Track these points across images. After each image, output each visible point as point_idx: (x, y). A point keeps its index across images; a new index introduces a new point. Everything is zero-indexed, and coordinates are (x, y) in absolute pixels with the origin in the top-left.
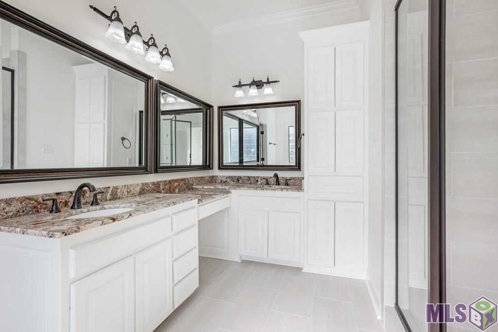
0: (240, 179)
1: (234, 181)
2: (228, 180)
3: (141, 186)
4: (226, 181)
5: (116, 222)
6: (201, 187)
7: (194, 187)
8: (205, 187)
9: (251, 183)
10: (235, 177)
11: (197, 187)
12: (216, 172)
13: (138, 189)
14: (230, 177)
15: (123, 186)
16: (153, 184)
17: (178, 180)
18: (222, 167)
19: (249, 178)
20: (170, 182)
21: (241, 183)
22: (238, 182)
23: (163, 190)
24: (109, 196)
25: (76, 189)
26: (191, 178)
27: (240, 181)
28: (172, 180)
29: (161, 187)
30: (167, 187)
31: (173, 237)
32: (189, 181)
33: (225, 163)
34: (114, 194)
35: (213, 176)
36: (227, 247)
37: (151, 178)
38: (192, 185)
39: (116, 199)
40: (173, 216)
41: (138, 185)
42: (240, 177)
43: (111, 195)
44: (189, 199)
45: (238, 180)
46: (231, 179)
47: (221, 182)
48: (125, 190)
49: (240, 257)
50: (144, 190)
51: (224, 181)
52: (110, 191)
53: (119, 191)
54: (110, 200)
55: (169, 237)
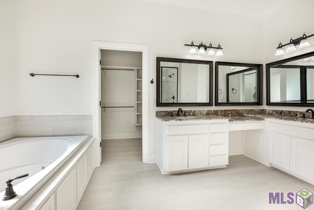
0: (282, 113)
1: (278, 114)
2: (274, 112)
3: (207, 111)
4: (272, 114)
5: (181, 121)
6: (247, 115)
7: (243, 115)
8: (249, 115)
9: (291, 116)
10: (278, 111)
11: (246, 115)
12: (265, 107)
13: (205, 113)
14: (275, 111)
15: (198, 111)
16: (214, 111)
17: (231, 110)
18: (269, 103)
19: (290, 112)
20: (225, 111)
21: (284, 116)
22: (281, 115)
23: (220, 114)
24: (191, 114)
25: (178, 110)
26: (241, 110)
27: (282, 114)
28: (227, 110)
29: (219, 113)
30: (223, 113)
31: (210, 134)
32: (240, 112)
33: (272, 101)
34: (194, 113)
35: (263, 110)
36: (261, 155)
37: (214, 108)
38: (243, 114)
39: (195, 115)
40: (210, 125)
41: (205, 111)
42: (283, 111)
43: (193, 114)
44: (221, 118)
45: (281, 113)
46: (275, 112)
47: (269, 114)
48: (199, 112)
49: (270, 164)
50: (209, 113)
51: (271, 113)
52: (192, 112)
53: (196, 112)
54: (192, 115)
55: (207, 134)
